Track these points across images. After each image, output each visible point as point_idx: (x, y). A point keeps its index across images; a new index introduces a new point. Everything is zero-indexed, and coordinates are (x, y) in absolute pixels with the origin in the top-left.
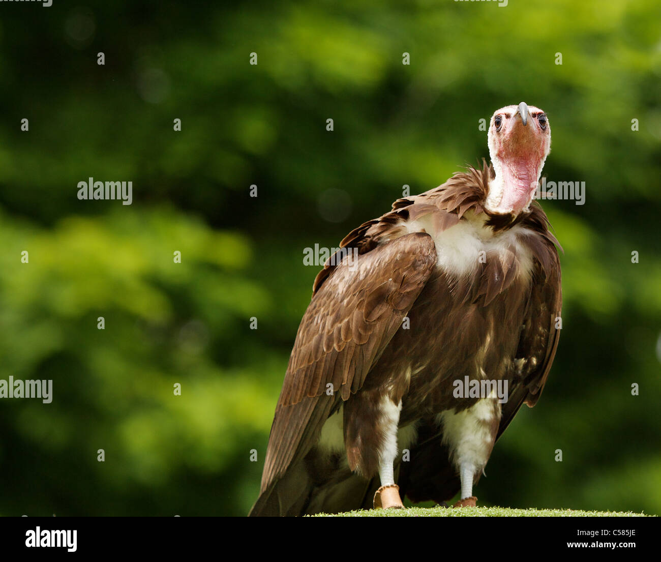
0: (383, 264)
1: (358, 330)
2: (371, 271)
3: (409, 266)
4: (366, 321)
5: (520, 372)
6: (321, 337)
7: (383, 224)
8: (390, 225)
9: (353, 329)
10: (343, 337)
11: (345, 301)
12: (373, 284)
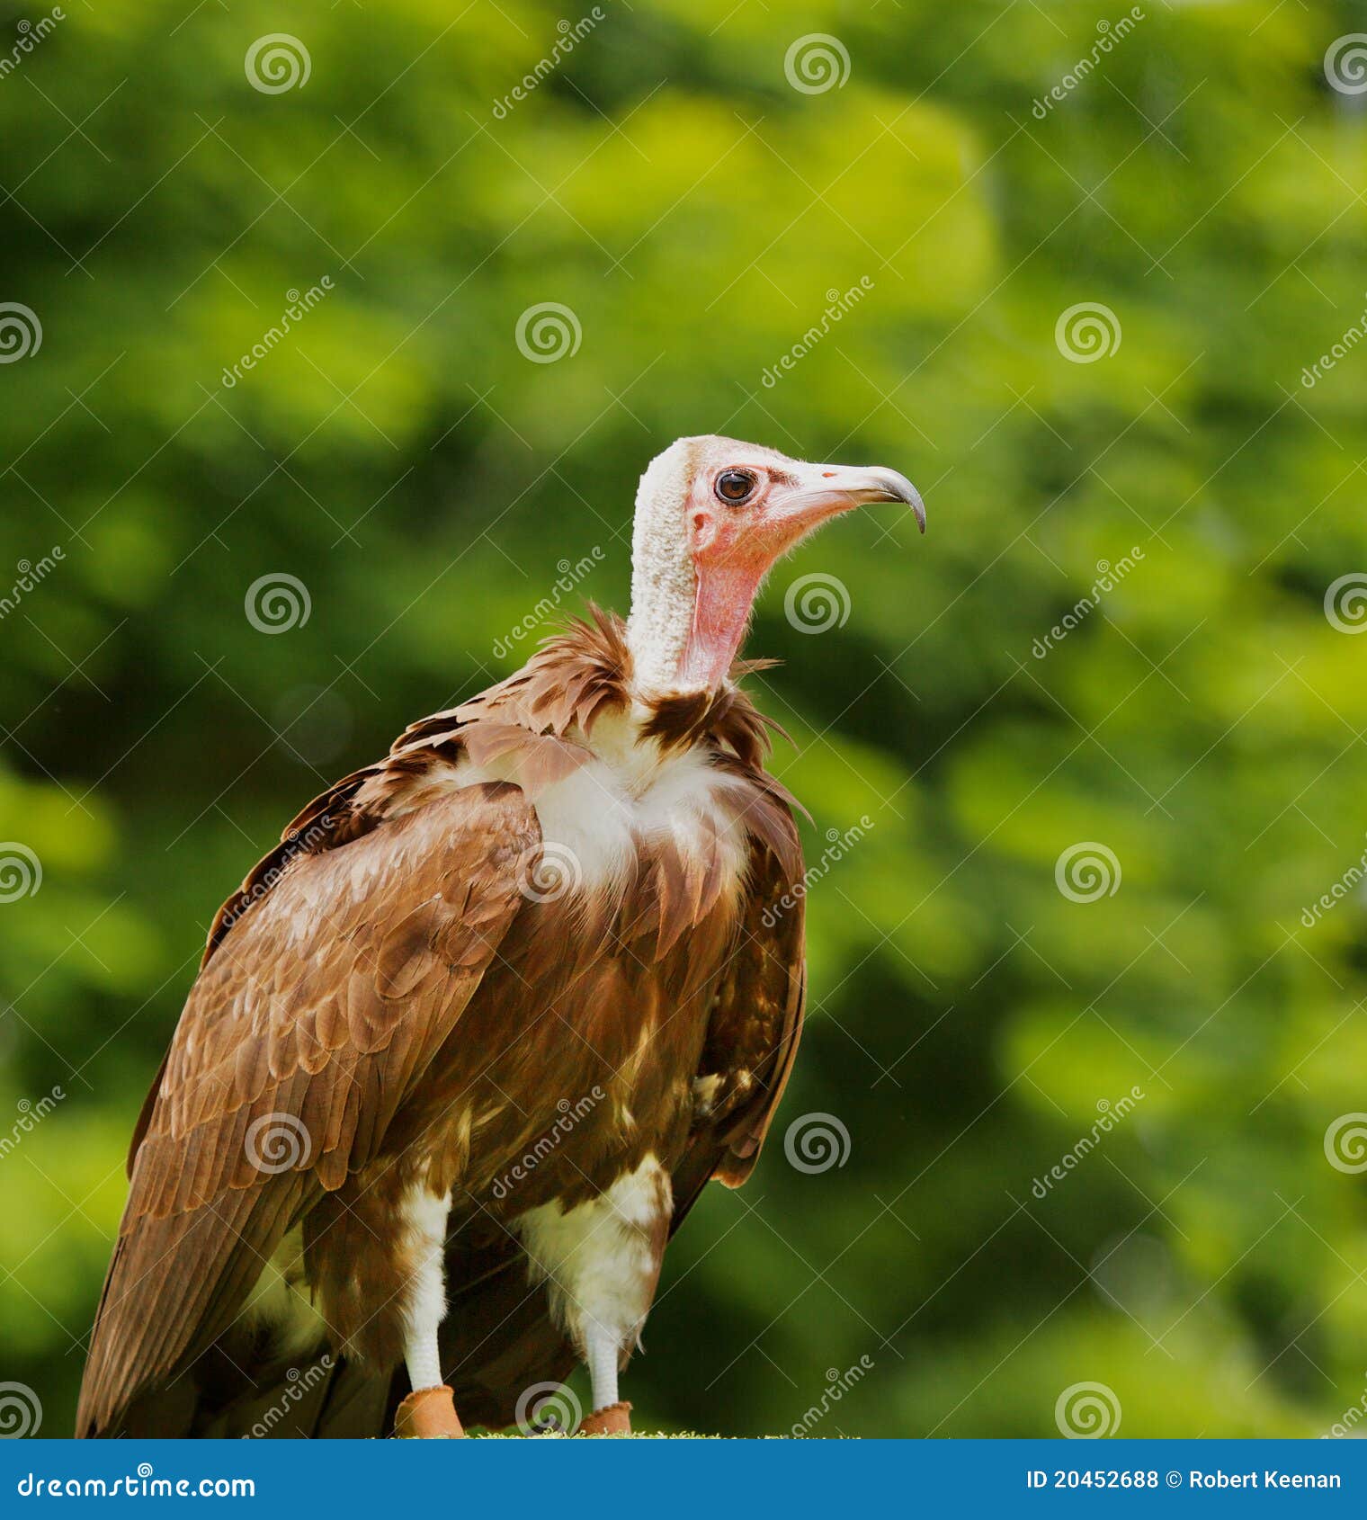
0: (414, 862)
1: (363, 1021)
2: (383, 880)
3: (480, 861)
4: (385, 998)
5: (706, 1108)
6: (259, 1044)
7: (394, 776)
8: (411, 778)
9: (351, 1019)
10: (321, 1039)
11: (319, 957)
12: (393, 909)
